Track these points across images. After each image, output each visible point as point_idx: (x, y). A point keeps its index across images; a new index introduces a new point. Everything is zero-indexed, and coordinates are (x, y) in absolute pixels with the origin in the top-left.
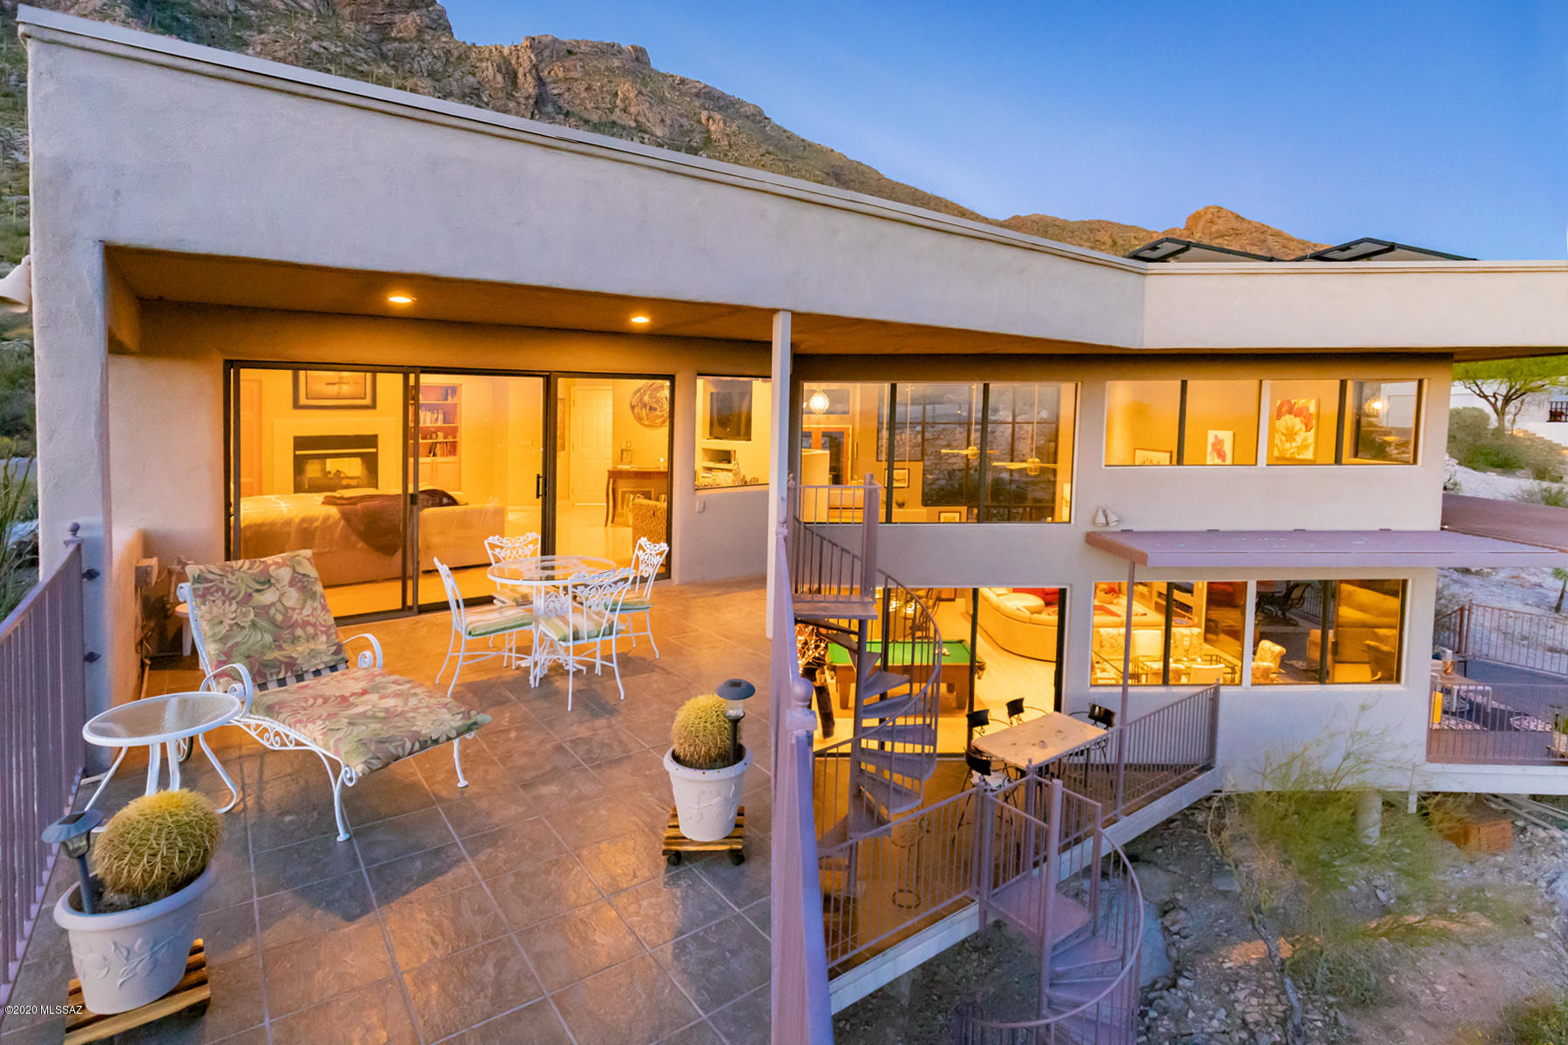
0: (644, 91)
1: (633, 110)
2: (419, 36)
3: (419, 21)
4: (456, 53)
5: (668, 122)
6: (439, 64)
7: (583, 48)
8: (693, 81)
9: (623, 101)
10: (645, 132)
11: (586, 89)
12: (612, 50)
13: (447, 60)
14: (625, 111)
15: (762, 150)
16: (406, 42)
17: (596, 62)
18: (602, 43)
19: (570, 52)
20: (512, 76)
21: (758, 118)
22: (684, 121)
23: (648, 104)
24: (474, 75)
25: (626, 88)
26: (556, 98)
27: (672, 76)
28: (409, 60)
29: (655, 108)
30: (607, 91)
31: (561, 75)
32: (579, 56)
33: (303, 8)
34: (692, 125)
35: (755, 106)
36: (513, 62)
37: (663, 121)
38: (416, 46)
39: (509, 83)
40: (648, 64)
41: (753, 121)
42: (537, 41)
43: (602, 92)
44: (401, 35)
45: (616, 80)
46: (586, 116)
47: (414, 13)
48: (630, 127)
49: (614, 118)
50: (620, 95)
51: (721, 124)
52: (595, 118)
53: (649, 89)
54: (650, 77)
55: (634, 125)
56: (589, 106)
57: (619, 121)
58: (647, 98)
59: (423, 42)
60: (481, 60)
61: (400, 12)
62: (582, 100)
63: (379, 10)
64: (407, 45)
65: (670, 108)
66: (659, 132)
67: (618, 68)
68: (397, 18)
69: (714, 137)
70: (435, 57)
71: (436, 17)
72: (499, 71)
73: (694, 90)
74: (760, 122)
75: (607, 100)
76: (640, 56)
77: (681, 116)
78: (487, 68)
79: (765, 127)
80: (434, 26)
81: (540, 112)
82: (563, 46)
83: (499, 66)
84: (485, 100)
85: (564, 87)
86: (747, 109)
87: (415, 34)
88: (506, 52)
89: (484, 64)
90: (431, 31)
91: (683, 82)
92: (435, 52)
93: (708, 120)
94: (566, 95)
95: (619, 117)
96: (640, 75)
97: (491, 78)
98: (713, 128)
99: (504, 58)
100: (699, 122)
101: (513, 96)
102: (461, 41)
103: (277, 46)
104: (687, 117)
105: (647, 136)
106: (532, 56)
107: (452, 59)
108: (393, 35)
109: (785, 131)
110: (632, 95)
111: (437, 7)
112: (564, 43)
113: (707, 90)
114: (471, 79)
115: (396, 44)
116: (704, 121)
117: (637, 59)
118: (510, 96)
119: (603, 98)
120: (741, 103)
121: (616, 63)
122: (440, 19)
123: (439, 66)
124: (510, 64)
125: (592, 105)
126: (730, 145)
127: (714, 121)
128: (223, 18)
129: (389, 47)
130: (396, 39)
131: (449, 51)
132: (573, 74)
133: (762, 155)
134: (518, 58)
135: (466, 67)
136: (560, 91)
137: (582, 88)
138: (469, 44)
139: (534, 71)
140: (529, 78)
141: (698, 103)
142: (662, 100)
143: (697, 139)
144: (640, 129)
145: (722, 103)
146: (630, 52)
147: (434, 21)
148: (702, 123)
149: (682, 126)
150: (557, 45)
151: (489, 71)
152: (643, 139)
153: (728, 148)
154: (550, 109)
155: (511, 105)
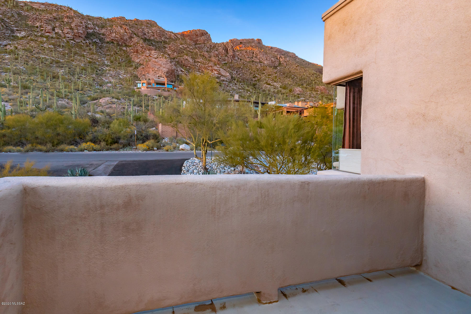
1: (258, 57)
3: (204, 39)
4: (213, 46)
5: (268, 59)
7: (244, 41)
8: (274, 47)
9: (255, 54)
12: (253, 41)
13: (211, 48)
14: (256, 57)
15: (296, 65)
17: (248, 45)
18: (249, 39)
19: (241, 43)
20: (227, 50)
21: (294, 56)
22: (273, 59)
23: (262, 55)
24: (217, 51)
25: (256, 51)
26: (238, 55)
27: (269, 47)
28: (202, 49)
29: (264, 56)
30: (251, 52)
31: (239, 49)
32: (243, 43)
33: (178, 38)
34: (275, 60)
35: (293, 53)
37: (267, 59)
38: (203, 45)
39: (226, 52)
40: (262, 43)
41: (292, 57)
42: (232, 41)
43: (249, 53)
44: (200, 43)
45: (253, 49)
47: (203, 37)
49: (253, 60)
50: (255, 53)
51: (284, 59)
52: (248, 60)
53: (262, 50)
54: (263, 47)
58: (262, 53)
59: (205, 44)
60: (219, 47)
61: (199, 37)
62: (244, 56)
63: (194, 37)
64: (201, 45)
65: (268, 55)
66: (266, 62)
67: (254, 45)
68: (199, 38)
69: (281, 63)
70: (207, 47)
71: (208, 37)
72: (223, 49)
73: (275, 50)
75: (251, 55)
76: (259, 41)
78: (220, 49)
79: (296, 59)
80: (207, 39)
81: (234, 59)
82: (239, 41)
83: (223, 48)
84: (220, 57)
85: (239, 52)
87: (203, 42)
88: (225, 44)
89: (219, 48)
90: (206, 41)
91: (272, 48)
92: (208, 46)
93: (280, 58)
94: (240, 55)
96: (260, 47)
97: (221, 51)
98: (281, 60)
99: (224, 45)
101: (227, 56)
102: (214, 42)
103: (172, 47)
104: (273, 57)
105: (262, 64)
106: (231, 44)
107: (212, 48)
108: (198, 43)
109: (302, 60)
110: (258, 53)
111: (208, 34)
112: (239, 40)
113: (279, 50)
114: (216, 52)
115: (199, 45)
117: (259, 43)
120: (288, 52)
122: (209, 37)
123: (209, 50)
124: (226, 47)
125: (247, 57)
126: (287, 65)
128: (161, 42)
130: (199, 44)
131: (211, 46)
132: (242, 49)
134: (228, 45)
135: (215, 49)
137: (244, 52)
138: (216, 43)
139: (232, 48)
140: (231, 50)
141: (276, 53)
142: (266, 53)
143: (277, 64)
144: (260, 62)
145: (283, 53)
146: (257, 41)
147: (207, 38)
148: (278, 59)
149: (272, 60)
150: (238, 41)
151: (221, 49)
152: (261, 65)
153: (286, 65)
154: (236, 58)
155: (226, 58)
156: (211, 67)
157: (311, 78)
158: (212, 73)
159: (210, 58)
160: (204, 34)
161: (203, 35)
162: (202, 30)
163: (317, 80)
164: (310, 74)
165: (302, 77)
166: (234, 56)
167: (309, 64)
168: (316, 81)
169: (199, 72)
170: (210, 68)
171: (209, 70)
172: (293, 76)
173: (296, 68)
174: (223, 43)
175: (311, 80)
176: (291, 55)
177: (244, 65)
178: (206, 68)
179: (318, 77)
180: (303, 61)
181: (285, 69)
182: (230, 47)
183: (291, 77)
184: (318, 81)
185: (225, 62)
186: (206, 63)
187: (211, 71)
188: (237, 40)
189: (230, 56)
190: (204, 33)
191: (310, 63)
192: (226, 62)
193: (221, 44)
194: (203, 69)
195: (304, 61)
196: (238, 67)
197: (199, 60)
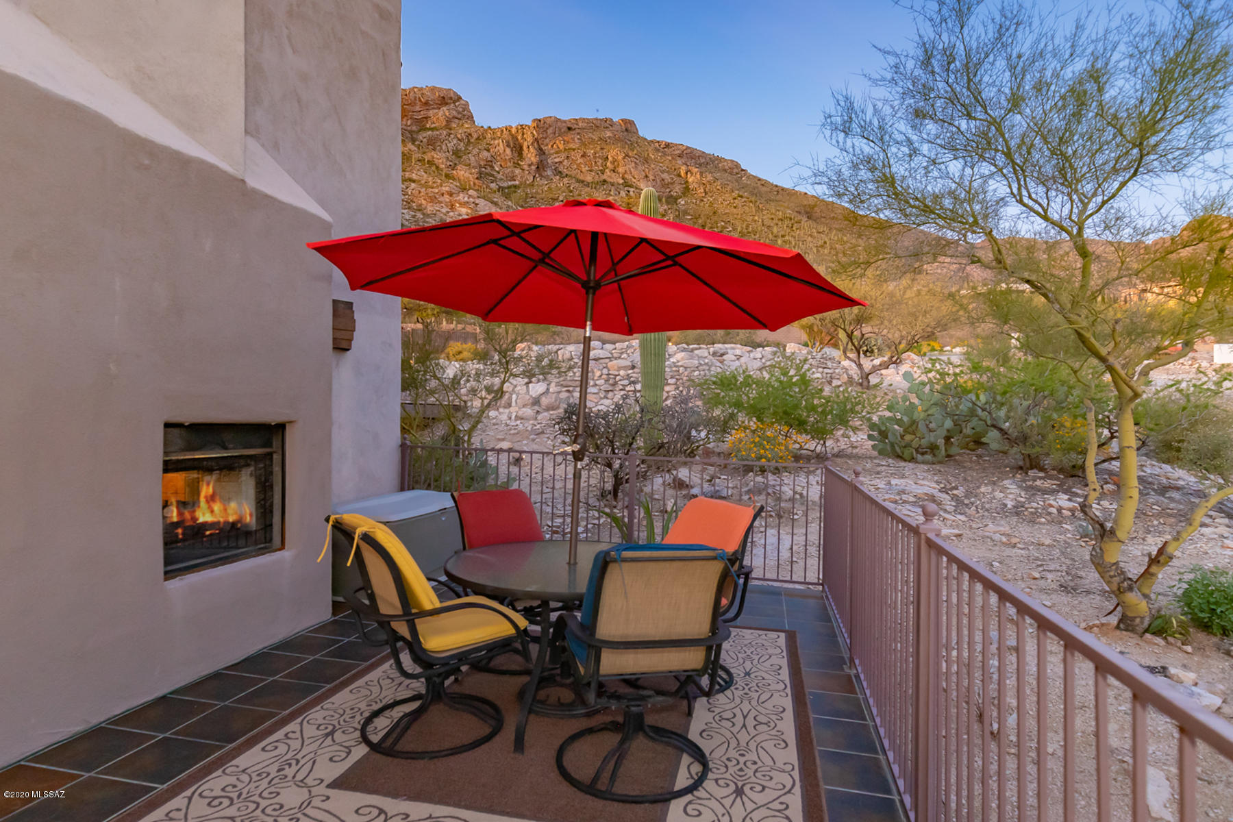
0: (630, 154)
1: (621, 170)
2: (448, 126)
3: (447, 114)
4: (475, 136)
5: (651, 177)
6: (462, 144)
7: (580, 124)
8: (676, 145)
9: (613, 163)
10: (631, 186)
11: (582, 156)
12: (607, 123)
13: (469, 141)
14: (614, 171)
16: (437, 130)
17: (590, 135)
18: (596, 119)
19: (569, 129)
20: (518, 150)
21: (735, 171)
22: (665, 176)
23: (633, 164)
24: (488, 150)
25: (614, 153)
26: (557, 165)
27: (658, 142)
28: (439, 144)
29: (640, 167)
30: (599, 157)
31: (561, 147)
32: (577, 131)
34: (673, 179)
35: (732, 161)
36: (519, 138)
37: (647, 176)
38: (445, 132)
39: (516, 155)
40: (636, 133)
41: (731, 174)
42: (542, 122)
43: (595, 157)
44: (434, 125)
45: (607, 147)
46: (581, 177)
47: (445, 108)
48: (618, 184)
49: (605, 177)
50: (610, 159)
51: (698, 176)
52: (589, 178)
53: (635, 152)
54: (637, 143)
55: (621, 181)
56: (583, 170)
57: (609, 180)
58: (633, 159)
59: (450, 129)
60: (494, 139)
61: (433, 108)
62: (579, 165)
63: (418, 108)
64: (438, 133)
65: (653, 166)
66: (643, 186)
67: (609, 137)
68: (431, 113)
69: (691, 187)
70: (459, 140)
71: (461, 110)
72: (508, 146)
73: (678, 152)
74: (737, 174)
75: (599, 164)
76: (628, 127)
77: (663, 172)
78: (499, 145)
79: (742, 177)
80: (459, 116)
81: (541, 175)
82: (564, 124)
83: (508, 142)
84: (497, 169)
85: (563, 155)
86: (725, 164)
87: (444, 123)
88: (514, 131)
89: (496, 142)
90: (457, 121)
91: (668, 145)
92: (459, 136)
93: (687, 173)
94: (566, 162)
95: (609, 176)
96: (628, 142)
97: (501, 152)
98: (690, 180)
99: (512, 135)
100: (679, 175)
101: (519, 164)
102: (480, 125)
104: (668, 172)
105: (632, 190)
106: (535, 132)
107: (472, 140)
108: (428, 126)
109: (759, 180)
110: (620, 158)
111: (462, 102)
112: (565, 122)
113: (689, 151)
114: (486, 154)
115: (430, 132)
116: (683, 174)
117: (627, 130)
118: (517, 165)
119: (596, 162)
120: (719, 159)
121: (608, 134)
122: (464, 111)
123: (462, 146)
124: (517, 139)
125: (587, 168)
126: (706, 193)
127: (692, 174)
129: (425, 135)
130: (430, 129)
131: (470, 134)
132: (572, 146)
133: (735, 199)
134: (523, 134)
135: (483, 145)
136: (561, 160)
137: (578, 156)
138: (485, 127)
139: (536, 144)
140: (532, 149)
141: (679, 161)
142: (646, 160)
143: (677, 190)
144: (627, 184)
145: (702, 160)
146: (621, 125)
147: (459, 113)
148: (681, 176)
149: (663, 180)
150: (559, 124)
151: (500, 147)
152: (629, 192)
153: (704, 195)
154: (549, 173)
155: (517, 171)
156: (451, 194)
157: (775, 230)
158: (451, 214)
159: (453, 170)
160: (449, 101)
161: (447, 104)
162: (441, 89)
163: (792, 236)
164: (772, 219)
165: (748, 226)
166: (540, 167)
167: (778, 192)
168: (787, 238)
169: (409, 208)
170: (447, 198)
171: (441, 202)
172: (723, 223)
173: (732, 201)
174: (508, 129)
175: (775, 237)
176: (727, 167)
177: (571, 192)
178: (433, 199)
179: (794, 228)
180: (763, 185)
181: (702, 204)
182: (530, 139)
183: (717, 227)
184: (795, 238)
185: (513, 183)
186: (434, 182)
187: (447, 206)
188: (558, 120)
189: (530, 165)
190: (447, 99)
191: (783, 189)
192: (517, 183)
193: (502, 131)
194: (424, 202)
195: (765, 183)
196: (551, 196)
197: (414, 176)
